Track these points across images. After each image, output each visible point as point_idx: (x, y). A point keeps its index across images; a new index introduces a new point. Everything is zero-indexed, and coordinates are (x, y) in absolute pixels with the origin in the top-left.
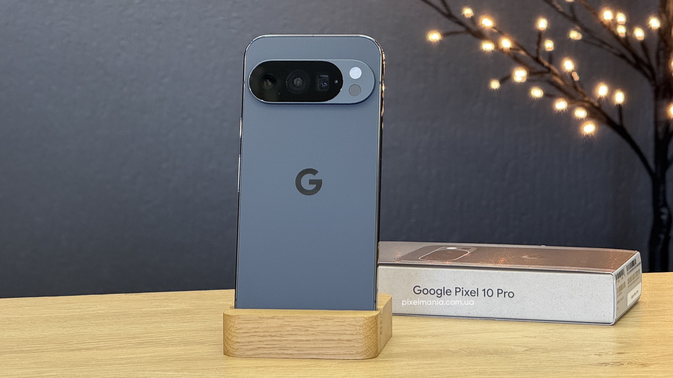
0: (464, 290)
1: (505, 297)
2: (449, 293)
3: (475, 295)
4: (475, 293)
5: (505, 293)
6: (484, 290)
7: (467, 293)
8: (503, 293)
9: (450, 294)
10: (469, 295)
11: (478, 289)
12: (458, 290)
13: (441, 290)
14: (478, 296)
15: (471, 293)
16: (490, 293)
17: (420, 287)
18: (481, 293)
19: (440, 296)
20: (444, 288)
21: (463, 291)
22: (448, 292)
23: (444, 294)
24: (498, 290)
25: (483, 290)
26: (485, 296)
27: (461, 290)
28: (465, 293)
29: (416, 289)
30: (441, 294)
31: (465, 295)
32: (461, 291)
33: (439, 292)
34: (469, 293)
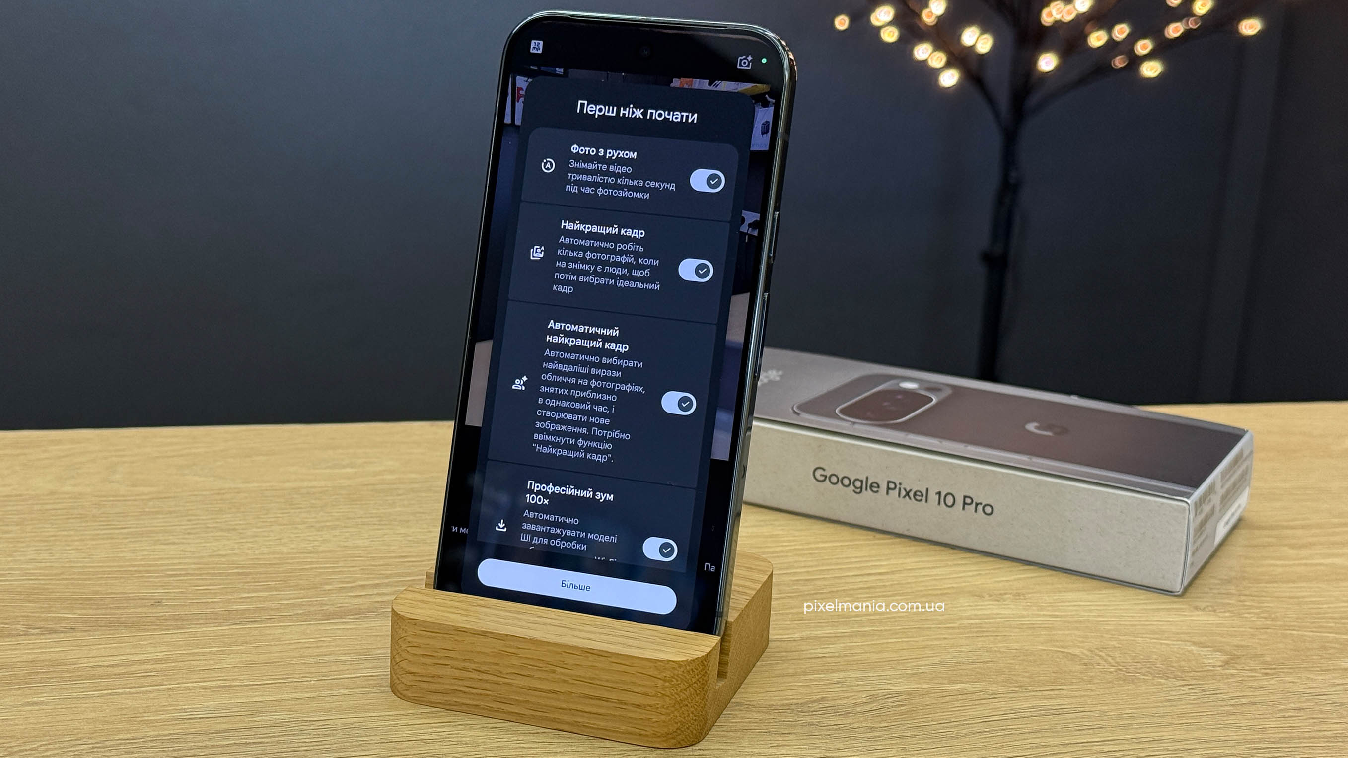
0: (902, 487)
1: (976, 511)
2: (875, 489)
3: (921, 500)
4: (922, 495)
5: (977, 504)
6: (939, 493)
7: (907, 494)
8: (974, 505)
9: (877, 492)
10: (910, 498)
11: (927, 490)
12: (892, 486)
13: (862, 481)
14: (926, 501)
15: (915, 494)
16: (950, 500)
17: (824, 470)
18: (933, 497)
19: (858, 491)
20: (867, 478)
21: (900, 489)
22: (874, 487)
23: (866, 489)
24: (965, 497)
25: (937, 494)
26: (939, 503)
27: (898, 486)
28: (903, 493)
29: (819, 473)
30: (861, 488)
31: (904, 497)
32: (897, 489)
33: (858, 484)
34: (911, 494)
